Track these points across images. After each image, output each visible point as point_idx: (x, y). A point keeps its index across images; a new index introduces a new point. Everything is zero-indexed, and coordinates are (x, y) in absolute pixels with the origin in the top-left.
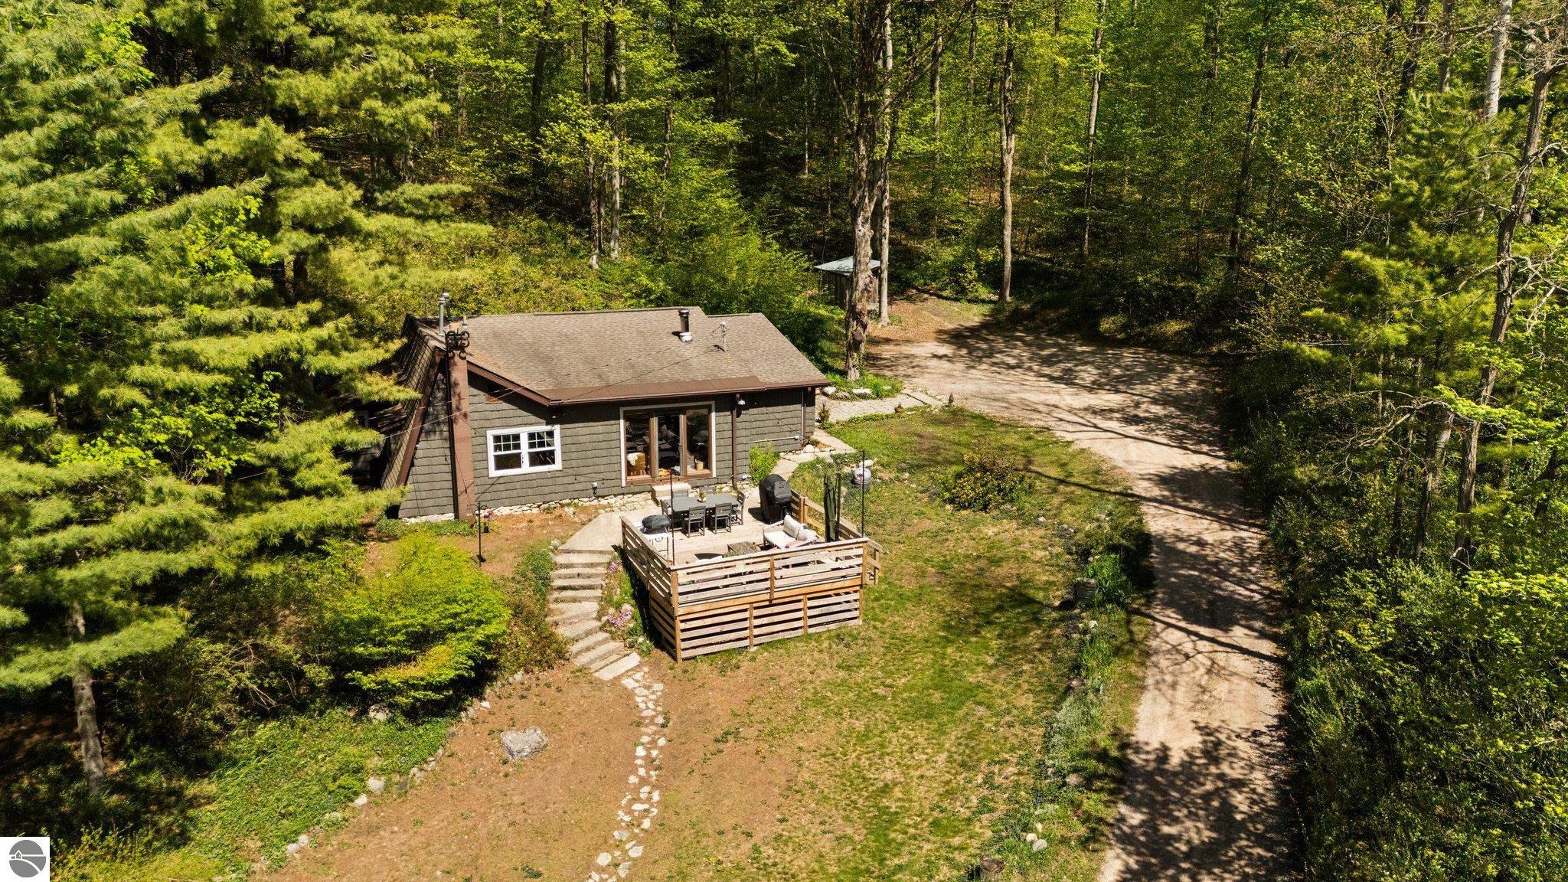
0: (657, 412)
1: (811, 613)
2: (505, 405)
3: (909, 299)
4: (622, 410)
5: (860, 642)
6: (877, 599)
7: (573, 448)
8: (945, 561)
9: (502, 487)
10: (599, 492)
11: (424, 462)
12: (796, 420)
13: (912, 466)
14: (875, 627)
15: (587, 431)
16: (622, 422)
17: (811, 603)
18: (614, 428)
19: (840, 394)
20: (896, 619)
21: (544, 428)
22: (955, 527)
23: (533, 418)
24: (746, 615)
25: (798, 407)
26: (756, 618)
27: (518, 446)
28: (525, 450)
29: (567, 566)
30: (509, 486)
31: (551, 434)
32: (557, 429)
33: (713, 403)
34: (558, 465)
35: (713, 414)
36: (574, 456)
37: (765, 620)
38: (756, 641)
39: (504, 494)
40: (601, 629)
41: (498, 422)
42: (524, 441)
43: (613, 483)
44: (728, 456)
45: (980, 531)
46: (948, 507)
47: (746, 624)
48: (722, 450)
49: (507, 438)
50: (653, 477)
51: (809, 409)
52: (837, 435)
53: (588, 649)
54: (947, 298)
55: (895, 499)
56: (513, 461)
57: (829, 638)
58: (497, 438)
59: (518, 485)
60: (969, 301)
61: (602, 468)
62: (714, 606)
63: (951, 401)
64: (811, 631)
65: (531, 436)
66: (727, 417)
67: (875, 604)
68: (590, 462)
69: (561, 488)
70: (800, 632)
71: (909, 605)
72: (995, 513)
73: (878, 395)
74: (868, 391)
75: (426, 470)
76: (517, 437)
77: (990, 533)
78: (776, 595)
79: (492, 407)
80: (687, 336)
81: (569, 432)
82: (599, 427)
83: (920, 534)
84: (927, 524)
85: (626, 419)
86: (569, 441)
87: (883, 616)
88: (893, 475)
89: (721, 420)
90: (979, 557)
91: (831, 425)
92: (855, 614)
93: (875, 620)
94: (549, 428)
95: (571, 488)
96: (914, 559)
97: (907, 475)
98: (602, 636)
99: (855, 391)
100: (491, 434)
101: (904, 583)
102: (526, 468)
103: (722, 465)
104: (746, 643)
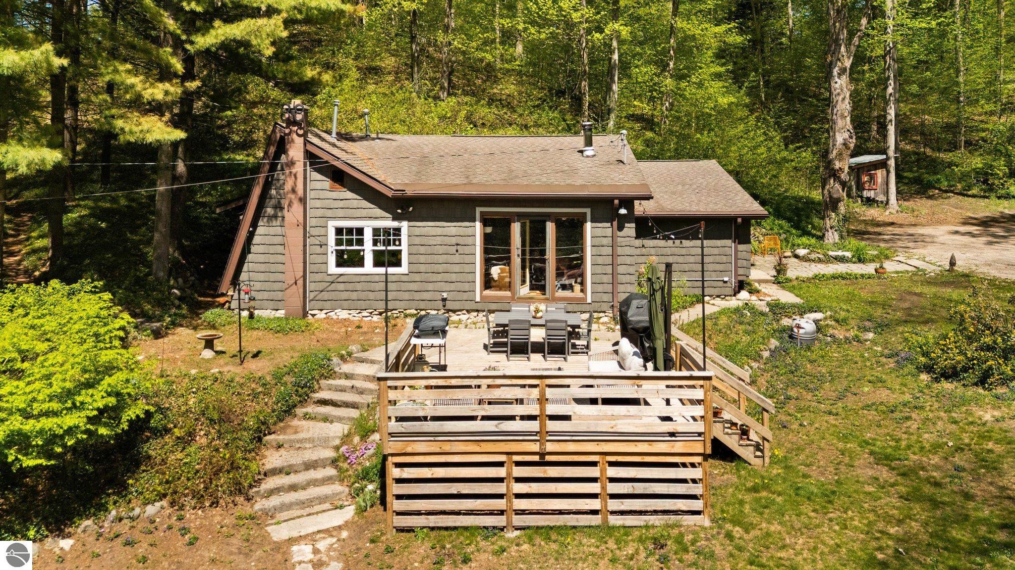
0: (520, 217)
1: (614, 488)
2: (349, 195)
3: (930, 197)
4: (478, 210)
5: (690, 557)
6: (755, 489)
7: (422, 250)
8: (897, 448)
9: (341, 287)
10: (450, 305)
11: (260, 249)
12: (724, 259)
13: (880, 326)
14: (729, 536)
15: (439, 231)
16: (478, 224)
17: (612, 472)
18: (469, 231)
19: (813, 256)
20: (775, 527)
21: (391, 224)
22: (928, 402)
23: (379, 212)
24: (501, 472)
25: (728, 242)
26: (519, 480)
27: (360, 242)
28: (368, 248)
29: (348, 376)
30: (350, 286)
31: (397, 231)
32: (404, 225)
33: (588, 211)
34: (404, 269)
35: (588, 225)
36: (422, 259)
37: (535, 488)
38: (518, 520)
39: (345, 295)
40: (334, 462)
41: (341, 213)
42: (368, 236)
43: (465, 296)
44: (608, 279)
45: (969, 413)
46: (924, 377)
47: (501, 488)
48: (599, 269)
49: (350, 231)
50: (514, 294)
51: (741, 247)
52: (792, 289)
53: (293, 488)
54: (974, 196)
55: (847, 360)
56: (356, 260)
57: (641, 540)
58: (339, 231)
59: (359, 287)
60: (999, 198)
61: (454, 277)
62: (447, 447)
63: (952, 263)
64: (615, 521)
65: (376, 231)
66: (606, 229)
67: (748, 498)
68: (440, 268)
69: (406, 296)
70: (596, 520)
71: (807, 508)
72: (1001, 390)
73: (861, 260)
74: (848, 254)
75: (262, 258)
76: (360, 231)
77: (988, 417)
78: (550, 447)
79: (334, 195)
80: (589, 152)
81: (417, 231)
82: (452, 228)
83: (867, 407)
84: (883, 395)
85: (485, 222)
86: (417, 241)
87: (755, 519)
88: (852, 334)
89: (599, 232)
90: (959, 449)
91: (789, 280)
92: (697, 505)
93: (736, 522)
94: (395, 224)
95: (418, 296)
96: (845, 438)
97: (871, 335)
98: (331, 471)
99: (831, 253)
100: (332, 225)
101: (814, 472)
102: (369, 266)
103: (600, 288)
104: (500, 521)
